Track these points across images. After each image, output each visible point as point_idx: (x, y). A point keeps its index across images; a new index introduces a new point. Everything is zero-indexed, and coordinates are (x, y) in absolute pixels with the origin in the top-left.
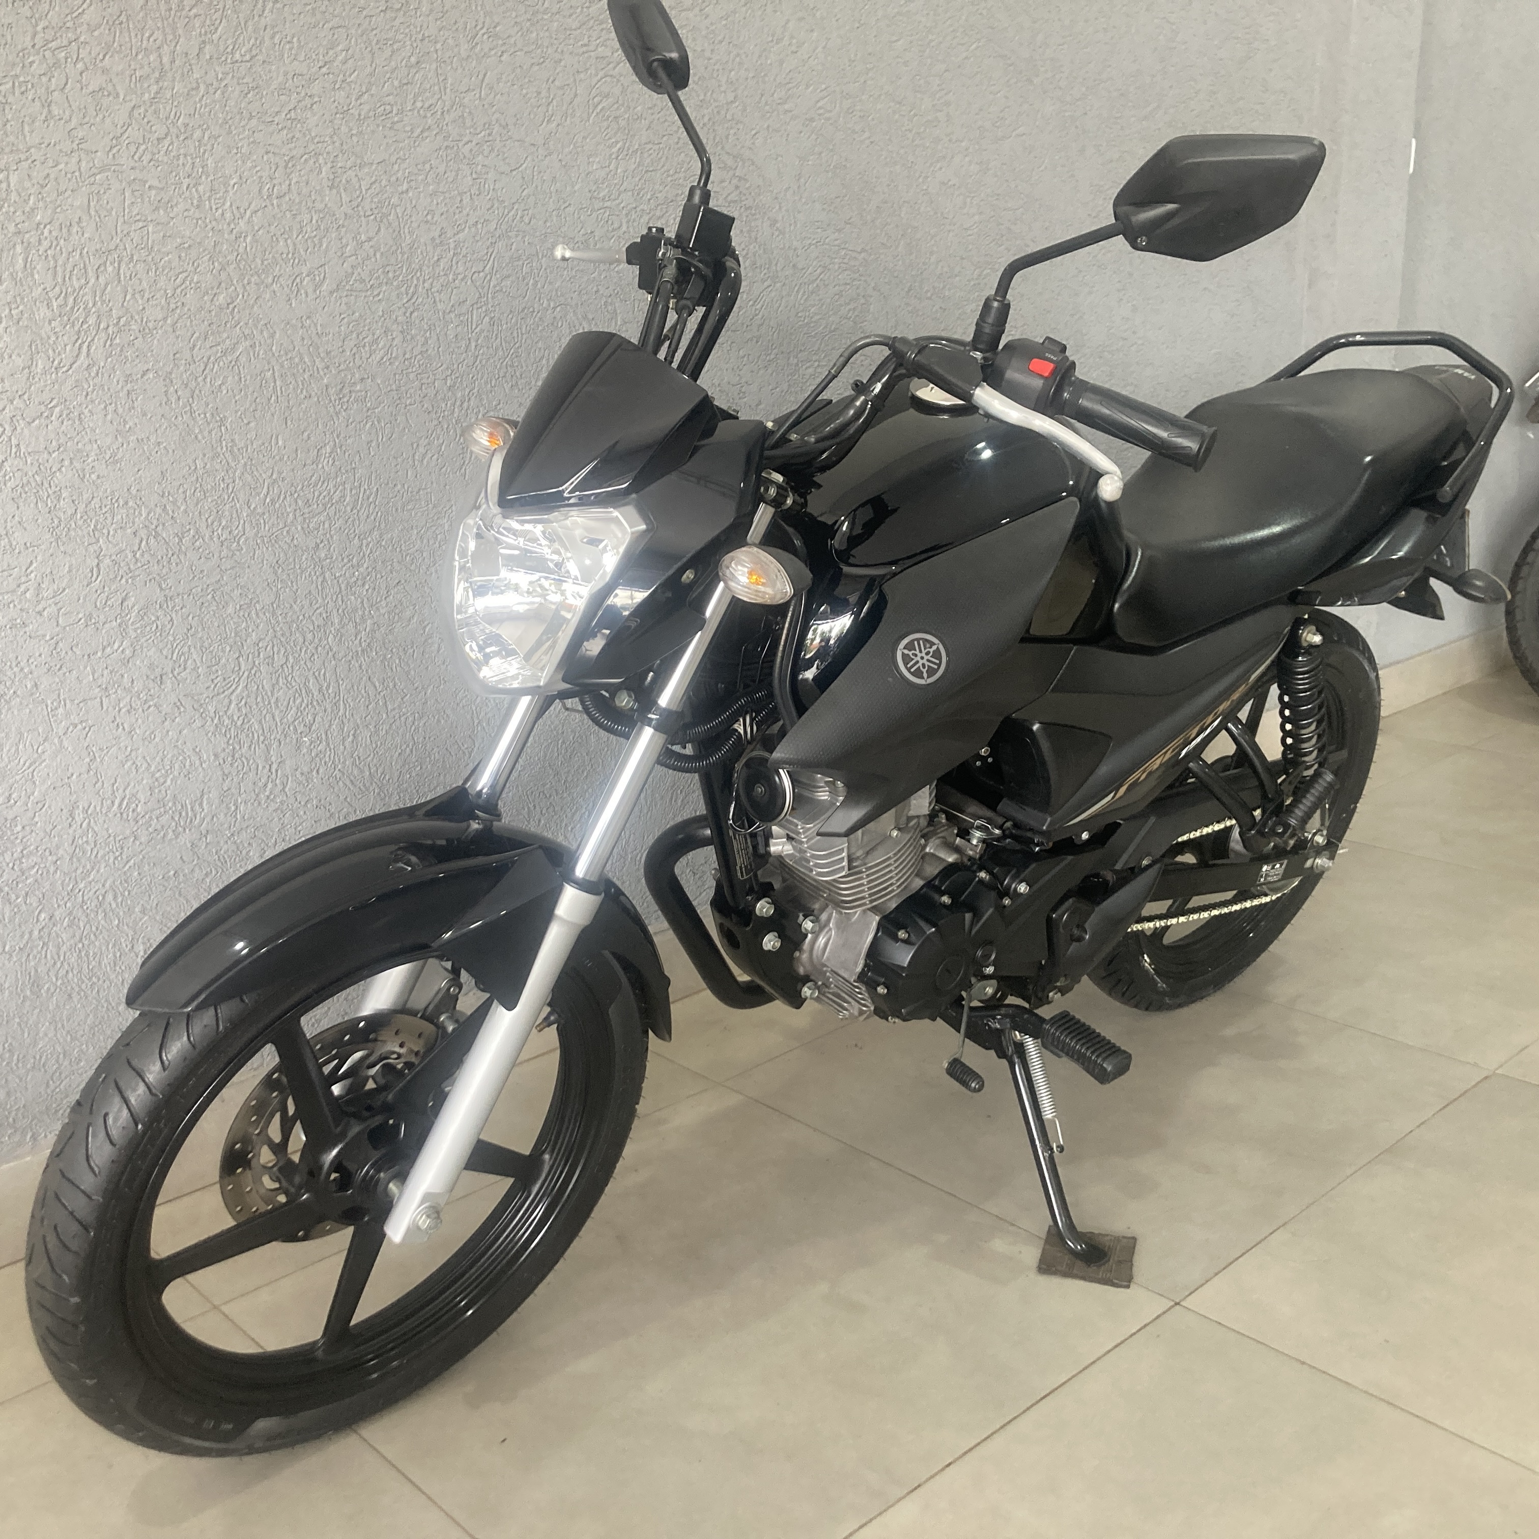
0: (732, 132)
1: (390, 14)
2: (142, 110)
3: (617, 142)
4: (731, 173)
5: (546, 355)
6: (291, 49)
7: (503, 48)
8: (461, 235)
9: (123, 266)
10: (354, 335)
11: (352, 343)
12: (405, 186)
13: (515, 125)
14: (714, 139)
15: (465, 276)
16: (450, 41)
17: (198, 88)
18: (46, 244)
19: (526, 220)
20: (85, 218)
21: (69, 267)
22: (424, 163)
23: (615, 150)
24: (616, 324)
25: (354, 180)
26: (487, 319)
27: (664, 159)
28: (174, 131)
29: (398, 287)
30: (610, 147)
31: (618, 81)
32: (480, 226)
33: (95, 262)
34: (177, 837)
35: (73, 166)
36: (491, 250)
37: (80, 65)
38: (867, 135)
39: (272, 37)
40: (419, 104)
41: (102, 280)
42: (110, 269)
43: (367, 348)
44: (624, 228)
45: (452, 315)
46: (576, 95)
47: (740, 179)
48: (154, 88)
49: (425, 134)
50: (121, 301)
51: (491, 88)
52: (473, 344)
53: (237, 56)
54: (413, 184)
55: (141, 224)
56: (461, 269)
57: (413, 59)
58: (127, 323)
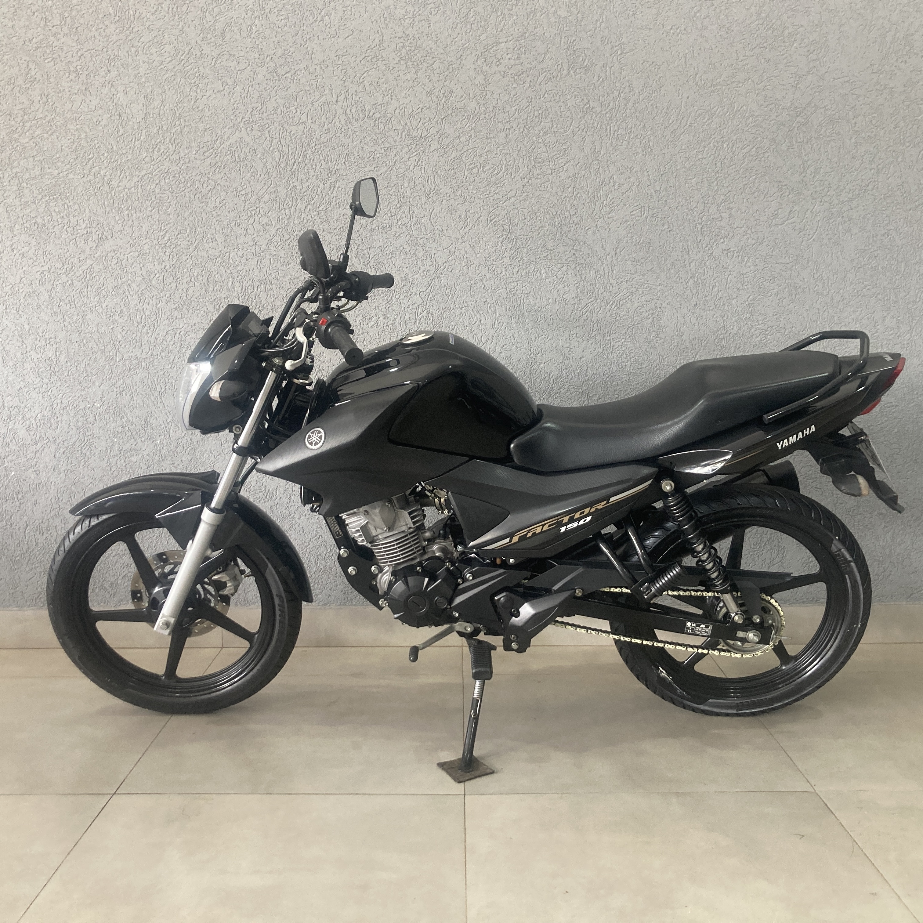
0: (573, 229)
1: (389, 188)
2: (281, 230)
3: (502, 236)
4: (571, 248)
5: (456, 328)
6: (343, 205)
7: (443, 198)
8: (416, 276)
9: (267, 285)
10: (361, 315)
11: (360, 319)
12: (390, 256)
13: (447, 230)
14: (561, 233)
15: (416, 293)
16: (417, 197)
17: (304, 220)
18: (240, 277)
19: (450, 270)
20: (255, 268)
21: (247, 286)
22: (400, 247)
23: (501, 239)
24: (496, 316)
25: (367, 254)
26: (426, 311)
27: (530, 242)
28: (292, 237)
29: (383, 297)
30: (498, 238)
31: (505, 209)
32: (425, 272)
33: (257, 284)
34: (265, 503)
35: (253, 250)
36: (430, 282)
37: (260, 216)
39: (336, 201)
40: (399, 223)
41: (259, 290)
42: (262, 286)
43: (367, 321)
44: (504, 273)
45: (409, 309)
46: (481, 216)
47: (577, 250)
48: (286, 222)
49: (401, 235)
50: (265, 297)
51: (436, 215)
52: (418, 322)
53: (321, 208)
54: (394, 256)
55: (276, 271)
56: (414, 290)
57: (398, 206)
58: (267, 306)
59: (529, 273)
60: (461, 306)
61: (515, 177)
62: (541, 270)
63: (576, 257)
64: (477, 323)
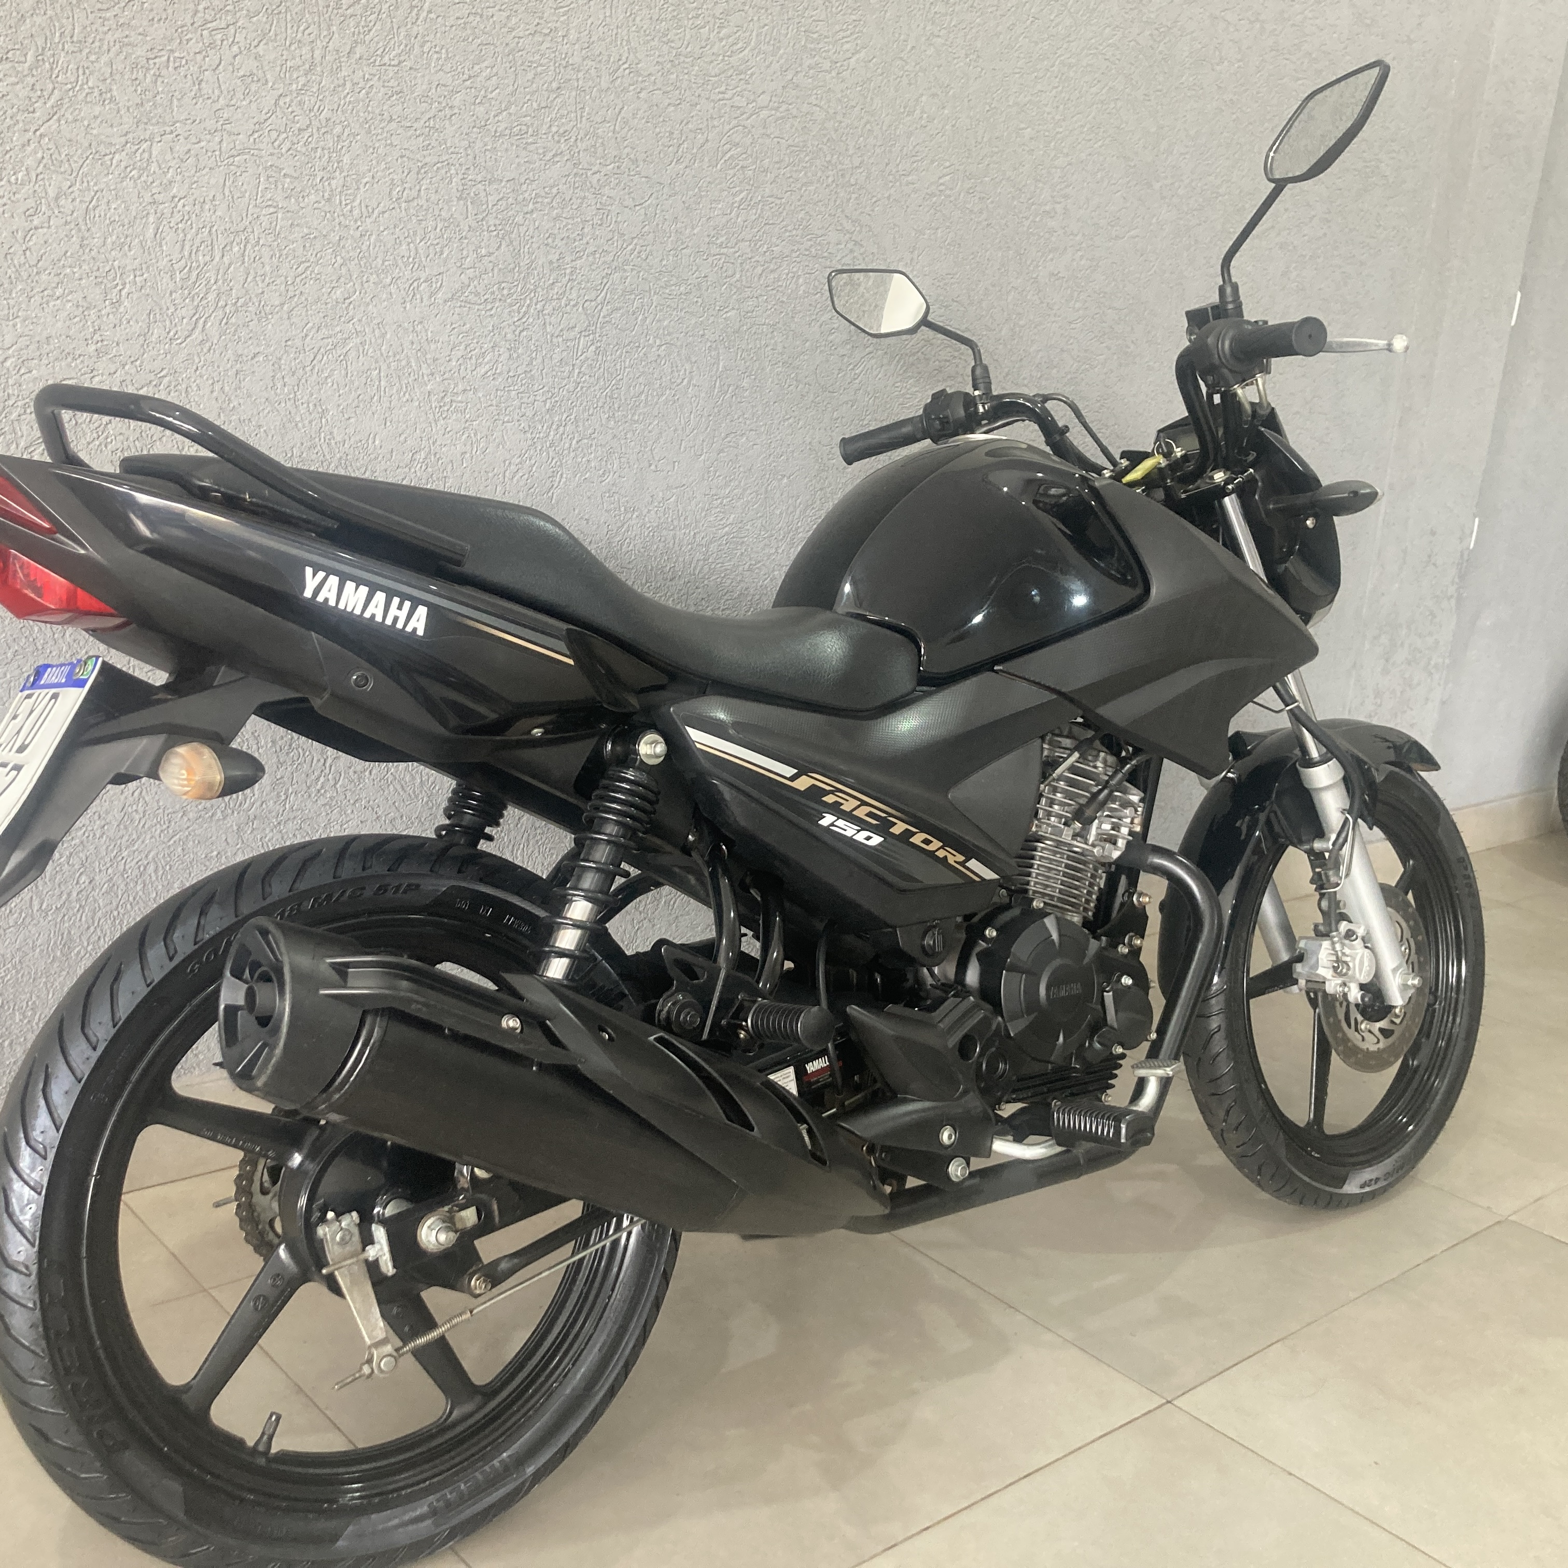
0: (854, 196)
1: (538, 38)
2: (288, 100)
3: (741, 191)
5: (646, 390)
6: (439, 59)
7: (643, 85)
8: (578, 263)
9: (249, 246)
10: (462, 347)
11: (460, 354)
12: (531, 206)
13: (644, 161)
14: (835, 201)
15: (577, 303)
16: (593, 71)
17: (345, 85)
18: (178, 217)
20: (219, 196)
21: (197, 242)
22: (552, 187)
23: (737, 199)
24: (718, 369)
25: (483, 194)
26: (593, 348)
28: (315, 123)
29: (511, 305)
30: (734, 195)
31: (750, 132)
32: (598, 256)
33: (222, 241)
34: (224, 818)
35: (214, 145)
36: (605, 280)
37: (235, 49)
38: (984, 216)
39: (422, 46)
40: (554, 129)
41: (226, 260)
42: (236, 249)
43: (473, 361)
44: (738, 276)
45: (560, 339)
46: (707, 140)
47: (856, 243)
48: (302, 80)
49: (556, 159)
50: (242, 279)
51: (626, 123)
52: (577, 371)
53: (386, 60)
54: (538, 205)
55: (272, 210)
56: (574, 295)
57: (555, 85)
58: (245, 304)
59: (779, 281)
60: (658, 342)
61: (771, 63)
62: (799, 276)
63: (854, 258)
64: (685, 381)
